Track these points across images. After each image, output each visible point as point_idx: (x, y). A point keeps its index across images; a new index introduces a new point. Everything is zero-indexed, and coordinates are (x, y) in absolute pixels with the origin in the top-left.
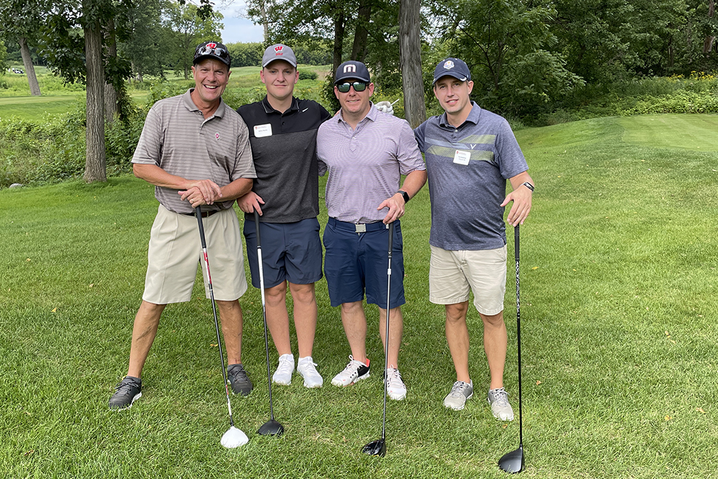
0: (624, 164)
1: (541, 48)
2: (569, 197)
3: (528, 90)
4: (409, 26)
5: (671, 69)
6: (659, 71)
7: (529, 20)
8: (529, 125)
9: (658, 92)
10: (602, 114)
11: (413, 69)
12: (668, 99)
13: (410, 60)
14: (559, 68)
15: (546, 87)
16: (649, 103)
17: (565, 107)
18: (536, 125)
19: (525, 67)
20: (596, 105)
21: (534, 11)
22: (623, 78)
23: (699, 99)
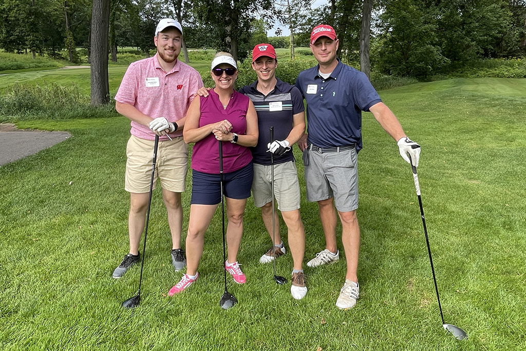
0: (455, 99)
1: (430, 44)
2: (429, 111)
3: (422, 64)
4: (365, 36)
5: (501, 54)
6: (494, 55)
7: (424, 31)
8: (421, 81)
9: (490, 67)
10: (460, 76)
11: (365, 55)
12: (496, 70)
13: (364, 51)
14: (439, 54)
15: (431, 63)
16: (485, 72)
17: (441, 73)
18: (425, 81)
19: (421, 53)
20: (457, 72)
21: (427, 26)
22: (475, 59)
23: (512, 71)
